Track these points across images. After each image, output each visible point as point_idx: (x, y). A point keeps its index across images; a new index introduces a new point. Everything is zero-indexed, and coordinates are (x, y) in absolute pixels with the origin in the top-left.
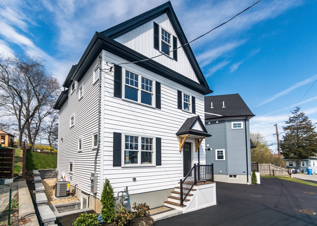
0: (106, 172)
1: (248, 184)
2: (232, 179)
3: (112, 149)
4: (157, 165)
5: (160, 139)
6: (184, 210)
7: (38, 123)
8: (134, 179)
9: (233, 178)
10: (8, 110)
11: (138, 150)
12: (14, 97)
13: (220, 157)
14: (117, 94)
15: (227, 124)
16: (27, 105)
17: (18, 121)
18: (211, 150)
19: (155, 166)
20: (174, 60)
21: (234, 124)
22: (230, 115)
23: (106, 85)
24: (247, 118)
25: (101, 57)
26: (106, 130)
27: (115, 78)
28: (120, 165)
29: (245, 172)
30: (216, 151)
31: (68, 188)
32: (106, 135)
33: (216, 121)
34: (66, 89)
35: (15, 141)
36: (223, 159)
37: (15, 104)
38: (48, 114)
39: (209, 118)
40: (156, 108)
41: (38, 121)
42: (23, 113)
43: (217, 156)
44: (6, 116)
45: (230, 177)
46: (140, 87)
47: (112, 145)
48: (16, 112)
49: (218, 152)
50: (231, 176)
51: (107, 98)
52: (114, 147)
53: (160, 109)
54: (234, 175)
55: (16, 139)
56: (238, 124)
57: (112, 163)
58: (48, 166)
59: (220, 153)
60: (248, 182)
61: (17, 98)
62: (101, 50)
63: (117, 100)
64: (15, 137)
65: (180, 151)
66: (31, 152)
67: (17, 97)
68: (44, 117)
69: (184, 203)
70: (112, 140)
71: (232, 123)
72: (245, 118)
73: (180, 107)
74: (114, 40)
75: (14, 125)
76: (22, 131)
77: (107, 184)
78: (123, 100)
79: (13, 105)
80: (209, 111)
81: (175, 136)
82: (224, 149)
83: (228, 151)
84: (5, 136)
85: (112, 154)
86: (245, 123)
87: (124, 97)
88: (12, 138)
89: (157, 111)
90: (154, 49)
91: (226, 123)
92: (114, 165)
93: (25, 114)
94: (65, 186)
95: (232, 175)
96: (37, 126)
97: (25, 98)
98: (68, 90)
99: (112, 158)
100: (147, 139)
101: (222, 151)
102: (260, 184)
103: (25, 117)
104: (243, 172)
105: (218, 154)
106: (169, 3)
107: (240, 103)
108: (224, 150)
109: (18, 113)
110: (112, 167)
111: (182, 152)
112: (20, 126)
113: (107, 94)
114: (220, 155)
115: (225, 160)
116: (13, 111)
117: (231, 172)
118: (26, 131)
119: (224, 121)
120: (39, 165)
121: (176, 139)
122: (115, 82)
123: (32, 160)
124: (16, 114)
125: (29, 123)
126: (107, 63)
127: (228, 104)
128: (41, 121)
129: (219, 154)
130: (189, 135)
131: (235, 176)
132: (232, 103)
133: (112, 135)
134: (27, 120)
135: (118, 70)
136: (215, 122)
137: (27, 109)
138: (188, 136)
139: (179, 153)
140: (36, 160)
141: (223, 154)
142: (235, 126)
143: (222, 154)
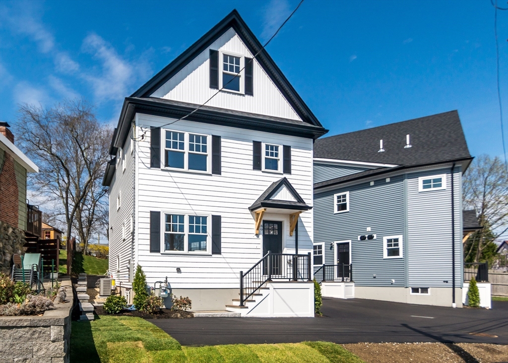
0: (141, 258)
1: (454, 305)
2: (416, 295)
3: (148, 231)
4: (213, 253)
5: (219, 217)
6: (243, 313)
7: (90, 209)
8: (179, 270)
9: (419, 294)
10: (52, 191)
11: (183, 232)
12: (59, 170)
13: (393, 252)
14: (155, 162)
15: (409, 182)
16: (76, 181)
17: (64, 207)
18: (375, 238)
19: (211, 255)
20: (246, 96)
21: (425, 182)
22: (414, 164)
23: (141, 155)
24: (454, 165)
25: (134, 122)
26: (141, 209)
27: (151, 145)
28: (159, 251)
29: (447, 282)
30: (385, 239)
31: (112, 286)
32: (141, 214)
33: (385, 179)
34: (113, 157)
35: (62, 240)
36: (399, 255)
37: (61, 182)
38: (104, 192)
39: (371, 172)
40: (213, 173)
41: (91, 206)
42: (72, 195)
43: (387, 250)
44: (50, 202)
45: (413, 292)
46: (186, 150)
47: (148, 226)
48: (61, 193)
49: (389, 241)
50: (415, 290)
51: (141, 171)
52: (151, 229)
53: (220, 174)
54: (421, 288)
55: (64, 238)
56: (435, 181)
57: (148, 248)
58: (101, 272)
59: (393, 243)
60: (454, 302)
61: (63, 172)
62: (135, 114)
63: (155, 171)
64: (62, 234)
65: (257, 235)
66: (83, 256)
67: (62, 170)
68: (100, 197)
69: (247, 304)
70: (149, 220)
71: (421, 179)
72: (451, 167)
73: (257, 166)
74: (151, 96)
75: (61, 214)
76: (70, 221)
77: (139, 269)
78: (162, 170)
79: (58, 183)
80: (370, 160)
81: (248, 211)
82: (402, 236)
83: (410, 238)
84: (49, 233)
85: (148, 237)
86: (452, 176)
87: (164, 167)
88: (59, 234)
89: (215, 177)
90: (210, 89)
91: (406, 180)
92: (151, 251)
93: (74, 196)
94: (109, 284)
95: (418, 289)
96: (89, 213)
97: (73, 170)
98: (115, 159)
99: (148, 242)
100: (198, 218)
101: (396, 240)
102: (490, 307)
103: (74, 201)
104: (444, 281)
105: (389, 245)
106: (235, 12)
107: (450, 133)
108: (400, 238)
109: (64, 196)
110: (148, 253)
111: (261, 237)
112: (68, 216)
113: (142, 165)
114: (393, 247)
115: (402, 257)
116: (58, 193)
117: (413, 281)
118: (76, 222)
119: (401, 178)
120: (90, 270)
121: (250, 216)
122: (152, 148)
123: (82, 265)
124: (62, 197)
125: (79, 209)
126: (141, 128)
127: (421, 139)
128: (95, 205)
129: (391, 245)
130: (265, 209)
131: (425, 290)
132: (430, 135)
133: (149, 215)
134: (77, 206)
135: (156, 132)
136: (382, 182)
137: (77, 187)
138: (263, 210)
139: (256, 237)
140: (88, 264)
141: (399, 245)
142: (427, 184)
143: (397, 245)
